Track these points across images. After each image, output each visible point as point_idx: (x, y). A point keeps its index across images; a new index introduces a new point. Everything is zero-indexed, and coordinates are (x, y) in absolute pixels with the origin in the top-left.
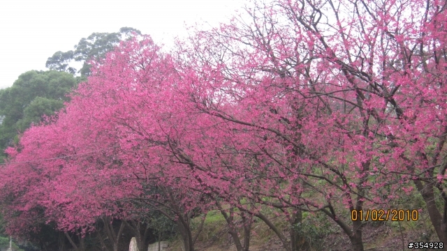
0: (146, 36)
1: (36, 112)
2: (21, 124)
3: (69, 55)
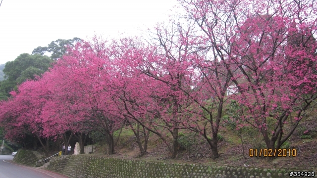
0: (86, 43)
1: (29, 75)
2: (19, 80)
3: (45, 49)
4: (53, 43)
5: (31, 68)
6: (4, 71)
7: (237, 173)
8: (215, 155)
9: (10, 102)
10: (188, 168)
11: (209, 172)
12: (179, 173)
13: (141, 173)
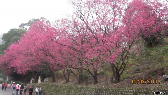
0: (48, 20)
2: (9, 43)
4: (30, 21)
5: (15, 37)
6: (2, 39)
7: (99, 91)
8: (95, 82)
9: (5, 56)
10: (81, 89)
11: (89, 90)
12: (78, 91)
13: (63, 91)
